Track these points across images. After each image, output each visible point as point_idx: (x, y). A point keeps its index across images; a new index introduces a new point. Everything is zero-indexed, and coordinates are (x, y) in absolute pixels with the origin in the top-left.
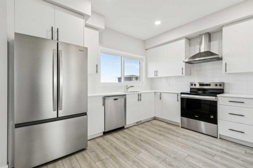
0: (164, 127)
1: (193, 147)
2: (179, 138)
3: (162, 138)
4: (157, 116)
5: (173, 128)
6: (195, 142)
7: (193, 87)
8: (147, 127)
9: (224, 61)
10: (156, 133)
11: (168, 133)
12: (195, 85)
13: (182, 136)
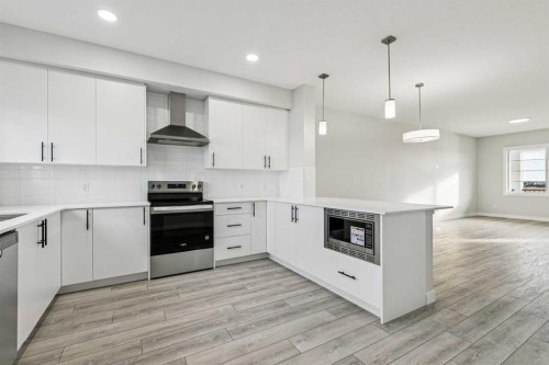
0: (121, 298)
1: (218, 294)
2: (181, 296)
3: (159, 314)
6: (207, 287)
7: (156, 190)
8: (82, 320)
9: (211, 148)
10: (129, 315)
12: (159, 186)
13: (179, 291)
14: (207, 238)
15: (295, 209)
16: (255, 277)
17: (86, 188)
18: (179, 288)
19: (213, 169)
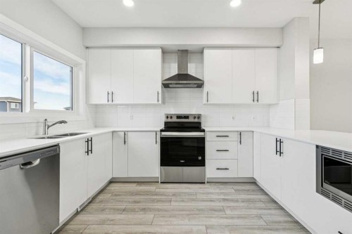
0: (137, 194)
1: (199, 210)
2: (173, 203)
3: (150, 216)
4: (117, 175)
5: (152, 188)
6: (193, 200)
7: (169, 120)
8: (109, 205)
10: (133, 210)
11: (153, 201)
12: (171, 118)
13: (173, 198)
14: (200, 158)
15: (279, 142)
16: (237, 201)
17: (132, 117)
18: (174, 195)
19: (208, 104)
